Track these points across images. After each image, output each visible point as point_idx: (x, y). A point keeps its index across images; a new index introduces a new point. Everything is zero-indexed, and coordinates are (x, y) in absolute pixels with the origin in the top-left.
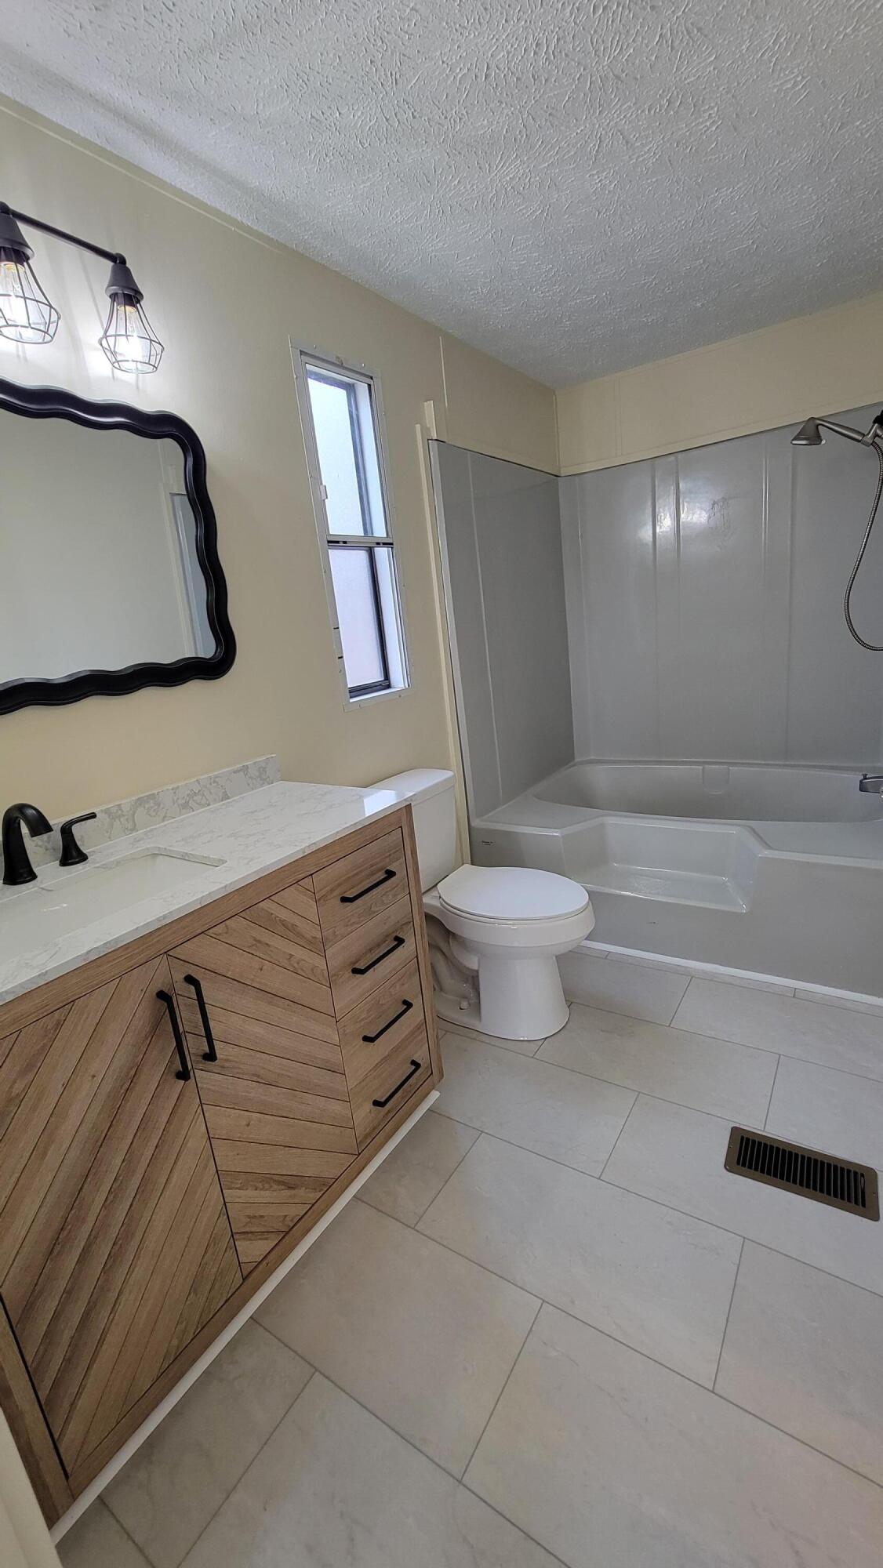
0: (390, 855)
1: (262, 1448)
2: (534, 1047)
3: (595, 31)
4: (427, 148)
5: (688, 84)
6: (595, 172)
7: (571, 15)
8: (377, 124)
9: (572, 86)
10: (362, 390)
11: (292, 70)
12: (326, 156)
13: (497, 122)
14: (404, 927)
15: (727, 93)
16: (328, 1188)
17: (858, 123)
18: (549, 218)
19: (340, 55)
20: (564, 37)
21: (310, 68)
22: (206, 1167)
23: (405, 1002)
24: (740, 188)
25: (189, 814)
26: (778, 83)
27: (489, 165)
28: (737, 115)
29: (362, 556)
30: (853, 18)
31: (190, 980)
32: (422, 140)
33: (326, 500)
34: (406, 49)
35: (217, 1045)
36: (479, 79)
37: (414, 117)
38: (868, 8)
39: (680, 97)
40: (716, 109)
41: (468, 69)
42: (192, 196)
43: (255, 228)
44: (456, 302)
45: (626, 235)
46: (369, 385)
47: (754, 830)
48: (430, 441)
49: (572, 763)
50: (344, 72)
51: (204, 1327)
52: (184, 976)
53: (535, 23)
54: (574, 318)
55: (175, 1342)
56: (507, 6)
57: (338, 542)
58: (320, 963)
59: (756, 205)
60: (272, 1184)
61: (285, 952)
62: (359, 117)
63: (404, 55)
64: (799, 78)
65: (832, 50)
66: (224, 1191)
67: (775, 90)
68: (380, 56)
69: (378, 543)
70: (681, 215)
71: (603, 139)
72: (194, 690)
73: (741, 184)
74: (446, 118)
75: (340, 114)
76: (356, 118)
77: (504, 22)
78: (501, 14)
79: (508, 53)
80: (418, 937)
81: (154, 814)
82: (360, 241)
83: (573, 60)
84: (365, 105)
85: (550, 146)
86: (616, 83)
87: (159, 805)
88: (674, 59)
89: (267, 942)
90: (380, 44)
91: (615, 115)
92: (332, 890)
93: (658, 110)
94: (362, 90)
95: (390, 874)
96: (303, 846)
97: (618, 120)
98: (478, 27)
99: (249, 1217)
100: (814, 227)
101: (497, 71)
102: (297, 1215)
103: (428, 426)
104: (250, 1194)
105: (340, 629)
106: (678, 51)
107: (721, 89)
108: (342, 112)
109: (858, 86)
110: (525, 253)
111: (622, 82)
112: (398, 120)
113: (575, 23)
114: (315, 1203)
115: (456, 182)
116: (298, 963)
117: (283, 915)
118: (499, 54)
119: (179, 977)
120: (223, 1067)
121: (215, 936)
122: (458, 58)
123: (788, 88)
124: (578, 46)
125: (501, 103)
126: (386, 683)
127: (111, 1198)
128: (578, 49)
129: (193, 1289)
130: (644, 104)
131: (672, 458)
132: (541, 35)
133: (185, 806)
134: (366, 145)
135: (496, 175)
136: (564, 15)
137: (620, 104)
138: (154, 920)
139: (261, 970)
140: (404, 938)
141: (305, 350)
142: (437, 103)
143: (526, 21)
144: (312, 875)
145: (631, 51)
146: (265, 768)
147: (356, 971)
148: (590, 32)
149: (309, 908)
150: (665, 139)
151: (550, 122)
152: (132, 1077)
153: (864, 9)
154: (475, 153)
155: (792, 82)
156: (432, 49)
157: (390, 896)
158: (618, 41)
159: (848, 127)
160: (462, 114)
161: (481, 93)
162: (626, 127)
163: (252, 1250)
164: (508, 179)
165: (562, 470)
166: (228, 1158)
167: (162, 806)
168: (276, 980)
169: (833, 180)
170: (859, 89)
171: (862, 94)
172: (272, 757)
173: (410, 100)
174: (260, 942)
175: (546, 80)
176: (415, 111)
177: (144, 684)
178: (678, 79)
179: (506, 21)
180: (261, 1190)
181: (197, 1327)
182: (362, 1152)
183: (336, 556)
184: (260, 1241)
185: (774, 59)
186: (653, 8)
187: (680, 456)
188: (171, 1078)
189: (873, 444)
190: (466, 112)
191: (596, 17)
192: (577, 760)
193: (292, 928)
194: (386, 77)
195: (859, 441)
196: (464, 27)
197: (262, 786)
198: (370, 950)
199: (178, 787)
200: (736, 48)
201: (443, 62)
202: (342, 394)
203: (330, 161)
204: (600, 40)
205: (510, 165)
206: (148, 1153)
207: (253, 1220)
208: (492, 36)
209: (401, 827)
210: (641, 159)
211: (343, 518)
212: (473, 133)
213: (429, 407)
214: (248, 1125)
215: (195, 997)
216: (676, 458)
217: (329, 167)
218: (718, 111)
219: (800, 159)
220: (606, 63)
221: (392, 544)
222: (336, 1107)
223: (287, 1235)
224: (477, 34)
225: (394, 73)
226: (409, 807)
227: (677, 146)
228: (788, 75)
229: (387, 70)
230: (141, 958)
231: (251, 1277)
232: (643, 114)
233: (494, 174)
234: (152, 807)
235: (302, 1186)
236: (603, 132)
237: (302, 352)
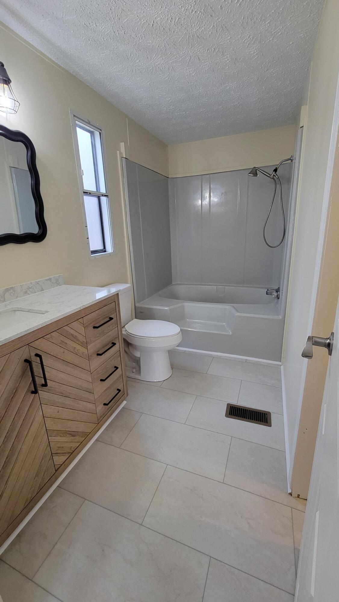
0: (111, 312)
1: (66, 528)
2: (160, 383)
3: (191, 19)
4: (128, 46)
5: (221, 44)
6: (188, 68)
7: (184, 11)
8: (110, 33)
9: (182, 36)
10: (97, 134)
11: (79, 4)
12: (89, 40)
13: (155, 43)
14: (116, 339)
15: (233, 50)
16: (87, 436)
17: (272, 70)
18: (170, 81)
19: (98, 3)
20: (181, 18)
21: (86, 5)
22: (42, 428)
23: (115, 367)
24: (235, 84)
25: (27, 296)
26: (249, 51)
27: (151, 57)
28: (236, 59)
29: (95, 200)
30: (272, 36)
31: (37, 355)
32: (127, 42)
33: (83, 176)
34: (124, 8)
35: (48, 381)
36: (150, 26)
37: (125, 33)
38: (277, 34)
39: (218, 48)
40: (229, 55)
41: (146, 21)
42: (30, 43)
43: (56, 62)
44: (134, 106)
45: (197, 92)
46: (100, 133)
47: (234, 307)
48: (123, 158)
49: (171, 285)
50: (99, 10)
51: (41, 490)
52: (35, 354)
53: (171, 10)
54: (176, 119)
55: (30, 495)
56: (162, 2)
57: (87, 193)
58: (85, 351)
59: (240, 91)
60: (67, 435)
61: (72, 346)
62: (103, 28)
63: (123, 10)
64: (255, 51)
65: (266, 45)
66: (49, 437)
67: (248, 53)
68: (114, 8)
69: (102, 195)
70: (216, 89)
71: (191, 57)
72: (30, 246)
73: (236, 82)
74: (136, 36)
75: (96, 25)
76: (102, 28)
77: (160, 7)
78: (160, 4)
79: (161, 19)
80: (120, 343)
81: (12, 295)
82: (99, 75)
83: (183, 27)
84: (106, 25)
85: (173, 55)
86: (197, 39)
87: (15, 291)
88: (217, 35)
89: (66, 342)
90: (114, 3)
91: (196, 49)
92: (90, 324)
93: (210, 51)
94: (106, 19)
95: (111, 319)
96: (80, 306)
97: (197, 51)
98: (151, 6)
99: (58, 447)
100: (257, 102)
101: (157, 24)
102: (76, 446)
103: (122, 152)
104: (58, 438)
105: (88, 227)
106: (218, 33)
107: (231, 49)
108: (97, 25)
109: (273, 58)
110: (161, 92)
111: (199, 39)
112: (118, 33)
113: (185, 14)
114: (82, 442)
115: (138, 61)
116: (77, 351)
117: (73, 332)
118: (158, 18)
119: (33, 354)
120: (49, 390)
121: (47, 339)
122: (143, 16)
123: (252, 54)
124: (185, 22)
125: (157, 36)
126: (104, 250)
127: (6, 440)
128: (185, 23)
129: (37, 475)
130: (206, 48)
131: (208, 176)
132: (173, 15)
133: (26, 293)
134: (105, 39)
135: (153, 61)
136: (182, 10)
137: (198, 46)
138: (24, 331)
139: (64, 352)
140: (116, 343)
141: (76, 115)
142: (133, 30)
143: (168, 9)
144: (83, 317)
145: (203, 29)
146: (58, 279)
147: (98, 355)
148: (190, 19)
149: (82, 330)
150: (212, 62)
151: (174, 47)
152: (14, 393)
153: (276, 34)
154: (146, 52)
155: (253, 51)
156: (134, 10)
157: (111, 327)
158: (199, 24)
159: (269, 71)
160: (143, 37)
161: (150, 30)
162: (200, 55)
163: (59, 460)
164: (157, 64)
165: (169, 175)
166: (50, 425)
167: (16, 292)
168: (69, 357)
169: (264, 87)
170: (273, 59)
171: (274, 61)
172: (61, 275)
173: (124, 27)
174: (63, 342)
175: (174, 32)
176: (125, 31)
177: (8, 242)
178: (218, 42)
179: (161, 7)
180: (63, 437)
181: (31, 499)
182: (99, 423)
183: (86, 198)
184: (62, 456)
185: (248, 43)
186: (211, 16)
187: (211, 175)
188: (29, 394)
189: (273, 178)
190: (144, 36)
191: (192, 14)
192: (173, 283)
193: (75, 337)
194: (116, 16)
195: (269, 177)
196: (146, 6)
197: (57, 286)
198: (103, 347)
199: (23, 285)
200: (237, 36)
201: (137, 16)
202: (89, 135)
203: (90, 42)
204: (193, 22)
205: (158, 59)
206: (20, 423)
207: (59, 448)
208: (156, 11)
209: (115, 301)
210: (204, 67)
211: (89, 184)
212: (146, 44)
213: (122, 145)
214: (58, 412)
215: (40, 363)
216: (210, 176)
217: (89, 44)
218: (230, 56)
219: (254, 78)
220: (194, 31)
221: (108, 196)
222: (90, 406)
223: (72, 454)
224: (150, 9)
225: (118, 15)
226: (118, 294)
227: (216, 65)
228: (252, 49)
229: (116, 14)
230: (19, 346)
231: (58, 470)
232: (205, 51)
233: (152, 61)
234: (12, 292)
235: (78, 436)
236: (192, 55)
237: (74, 116)
